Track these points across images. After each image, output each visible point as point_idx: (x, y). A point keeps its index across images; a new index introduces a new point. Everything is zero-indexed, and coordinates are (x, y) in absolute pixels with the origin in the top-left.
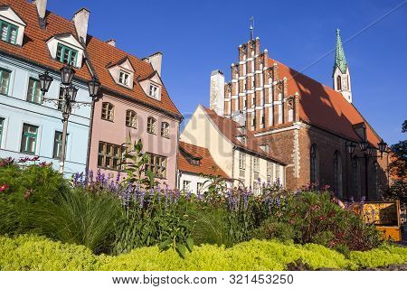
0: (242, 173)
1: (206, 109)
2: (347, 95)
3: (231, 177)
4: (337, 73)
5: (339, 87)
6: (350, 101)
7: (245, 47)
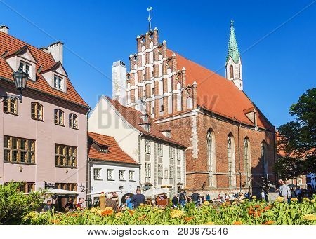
0: (148, 158)
1: (109, 99)
2: (238, 83)
3: (137, 161)
4: (230, 62)
5: (232, 76)
6: (241, 88)
7: (143, 38)
